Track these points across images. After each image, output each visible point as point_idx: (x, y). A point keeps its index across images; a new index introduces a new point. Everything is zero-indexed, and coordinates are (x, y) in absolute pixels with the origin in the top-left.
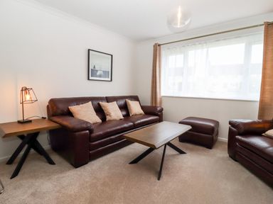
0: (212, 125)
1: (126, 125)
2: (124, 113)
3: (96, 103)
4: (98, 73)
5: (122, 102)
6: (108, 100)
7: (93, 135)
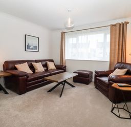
0: (88, 73)
1: (46, 74)
2: (45, 69)
3: (29, 63)
4: (31, 47)
5: (44, 63)
6: (37, 61)
7: (29, 79)
